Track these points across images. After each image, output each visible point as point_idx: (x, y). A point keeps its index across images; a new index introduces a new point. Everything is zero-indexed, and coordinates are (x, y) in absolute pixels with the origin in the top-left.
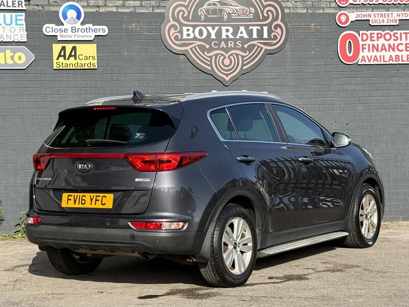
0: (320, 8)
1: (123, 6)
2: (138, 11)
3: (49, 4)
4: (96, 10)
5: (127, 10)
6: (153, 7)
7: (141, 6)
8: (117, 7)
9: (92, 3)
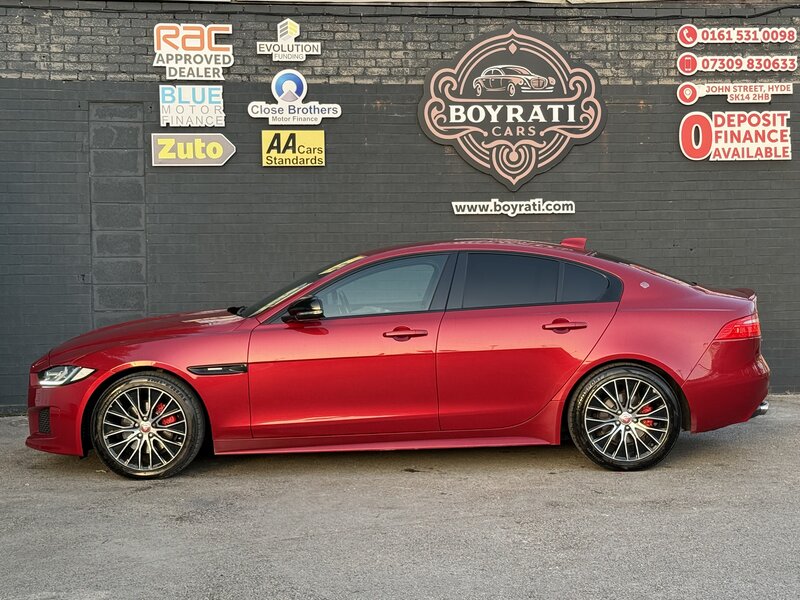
0: (652, 78)
1: (364, 75)
2: (384, 82)
3: (257, 73)
4: (324, 81)
5: (370, 82)
6: (407, 77)
7: (390, 75)
8: (355, 76)
9: (319, 70)
